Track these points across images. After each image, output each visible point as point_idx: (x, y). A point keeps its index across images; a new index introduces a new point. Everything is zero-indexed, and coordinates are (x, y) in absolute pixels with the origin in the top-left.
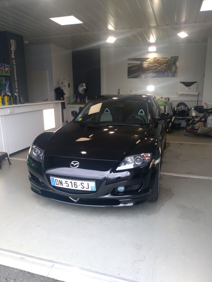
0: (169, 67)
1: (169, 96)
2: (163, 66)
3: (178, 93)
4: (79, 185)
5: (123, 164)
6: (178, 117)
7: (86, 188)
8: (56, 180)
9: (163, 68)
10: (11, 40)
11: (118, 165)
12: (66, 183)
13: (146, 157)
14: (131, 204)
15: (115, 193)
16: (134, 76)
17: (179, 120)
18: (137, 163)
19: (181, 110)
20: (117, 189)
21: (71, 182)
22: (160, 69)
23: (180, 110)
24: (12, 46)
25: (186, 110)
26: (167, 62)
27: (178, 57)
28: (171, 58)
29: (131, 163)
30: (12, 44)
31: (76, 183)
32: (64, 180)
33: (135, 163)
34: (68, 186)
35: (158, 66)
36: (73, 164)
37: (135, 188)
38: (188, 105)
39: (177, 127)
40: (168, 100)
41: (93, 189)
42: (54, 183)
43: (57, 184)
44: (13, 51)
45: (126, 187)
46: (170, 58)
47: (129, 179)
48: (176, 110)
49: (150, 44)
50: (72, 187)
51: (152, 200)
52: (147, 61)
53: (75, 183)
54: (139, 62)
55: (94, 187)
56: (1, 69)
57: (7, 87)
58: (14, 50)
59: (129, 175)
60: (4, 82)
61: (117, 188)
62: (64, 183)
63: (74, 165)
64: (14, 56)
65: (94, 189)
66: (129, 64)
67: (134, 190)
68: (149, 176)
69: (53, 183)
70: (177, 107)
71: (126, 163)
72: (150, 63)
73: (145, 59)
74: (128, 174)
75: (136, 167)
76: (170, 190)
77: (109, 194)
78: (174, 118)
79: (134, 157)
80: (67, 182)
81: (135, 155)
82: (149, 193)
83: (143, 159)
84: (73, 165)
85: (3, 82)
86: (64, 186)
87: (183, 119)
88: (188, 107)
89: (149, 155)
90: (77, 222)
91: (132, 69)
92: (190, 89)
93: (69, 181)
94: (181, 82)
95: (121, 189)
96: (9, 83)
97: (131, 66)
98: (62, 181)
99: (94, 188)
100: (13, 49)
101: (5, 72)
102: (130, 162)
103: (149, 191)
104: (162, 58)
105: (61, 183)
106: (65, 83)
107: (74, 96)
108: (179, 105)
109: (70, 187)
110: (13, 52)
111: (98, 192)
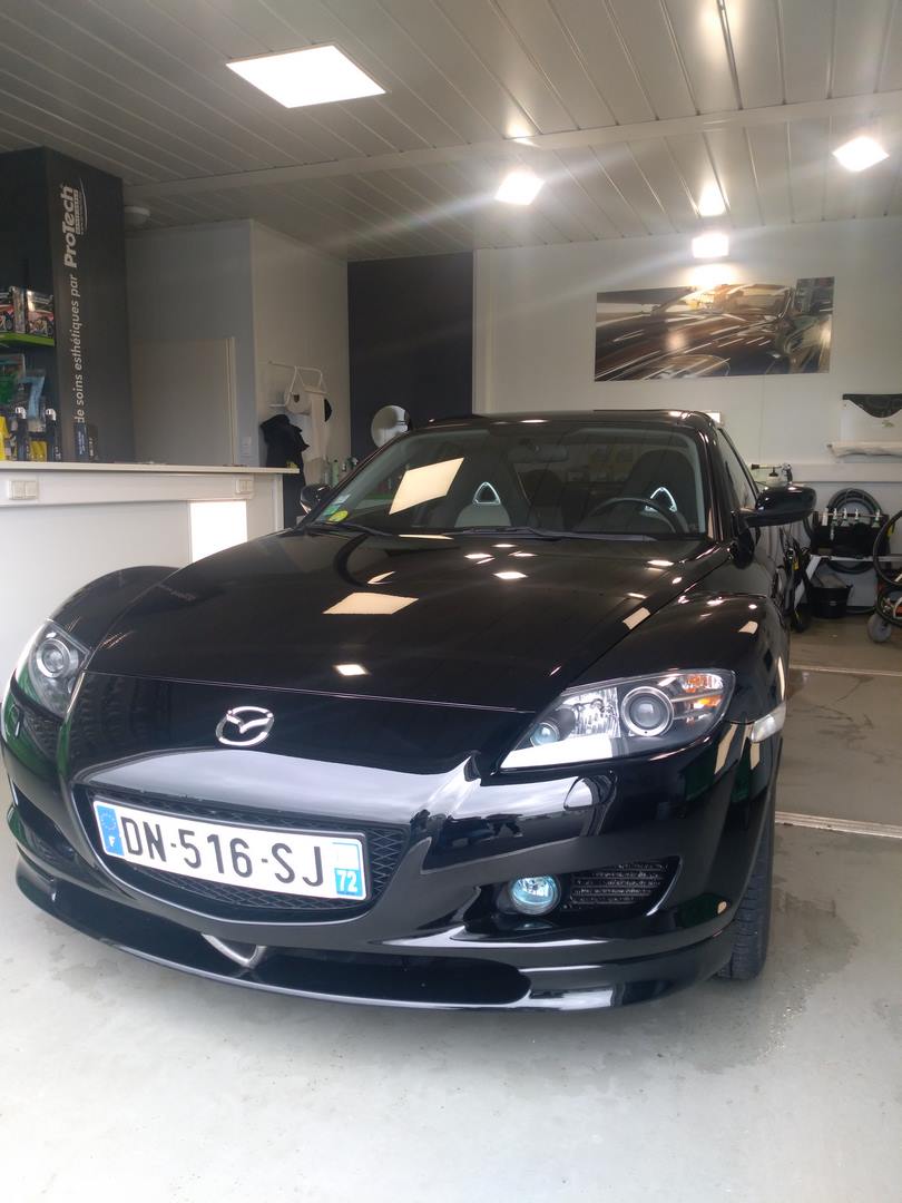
0: (787, 325)
1: (792, 462)
2: (763, 322)
3: (833, 443)
4: (265, 861)
5: (546, 731)
6: (834, 558)
7: (306, 880)
8: (125, 820)
9: (760, 331)
10: (66, 189)
11: (517, 734)
12: (187, 846)
13: (697, 692)
14: (601, 999)
15: (496, 917)
16: (628, 367)
17: (840, 575)
18: (641, 732)
19: (851, 525)
20: (509, 896)
21: (213, 839)
22: (746, 338)
23: (844, 524)
24: (67, 215)
25: (875, 525)
26: (777, 306)
27: (830, 281)
28: (799, 285)
29: (600, 730)
30: (69, 206)
31: (246, 846)
32: (169, 825)
33: (624, 729)
34: (197, 865)
35: (734, 323)
36: (235, 721)
37: (626, 888)
38: (880, 504)
39: (833, 603)
40: (784, 479)
41: (352, 888)
42: (118, 841)
43: (135, 847)
44: (71, 239)
45: (565, 882)
46: (795, 287)
47: (585, 831)
48: (825, 523)
49: (701, 224)
50: (221, 870)
51: (731, 973)
52: (684, 303)
53: (235, 842)
54: (648, 308)
55: (357, 872)
56: (10, 313)
57: (32, 397)
58: (75, 234)
59: (590, 803)
60: (22, 375)
61: (506, 886)
62: (173, 845)
63: (243, 729)
64: (74, 261)
65: (357, 890)
66: (600, 318)
67: (616, 902)
68: (717, 817)
69: (112, 839)
70: (831, 511)
71: (566, 727)
72: (702, 312)
73: (677, 295)
74: (582, 794)
75: (627, 752)
76: (834, 915)
77: (457, 924)
78: (815, 560)
79: (622, 693)
80: (191, 833)
81: (621, 681)
82: (714, 928)
83: (674, 704)
84: (236, 727)
85: (18, 377)
86: (175, 863)
87: (861, 568)
88: (881, 513)
89: (715, 681)
90: (245, 1099)
91: (617, 340)
92: (892, 425)
93: (201, 829)
94: (846, 397)
95: (534, 893)
96: (43, 379)
97: (609, 325)
98: (158, 827)
99: (358, 885)
100: (73, 230)
101: (27, 327)
102: (594, 723)
103: (714, 914)
104: (755, 287)
105: (156, 843)
106: (311, 395)
107: (350, 460)
108: (838, 501)
109: (208, 872)
110: (73, 244)
111: (378, 905)
